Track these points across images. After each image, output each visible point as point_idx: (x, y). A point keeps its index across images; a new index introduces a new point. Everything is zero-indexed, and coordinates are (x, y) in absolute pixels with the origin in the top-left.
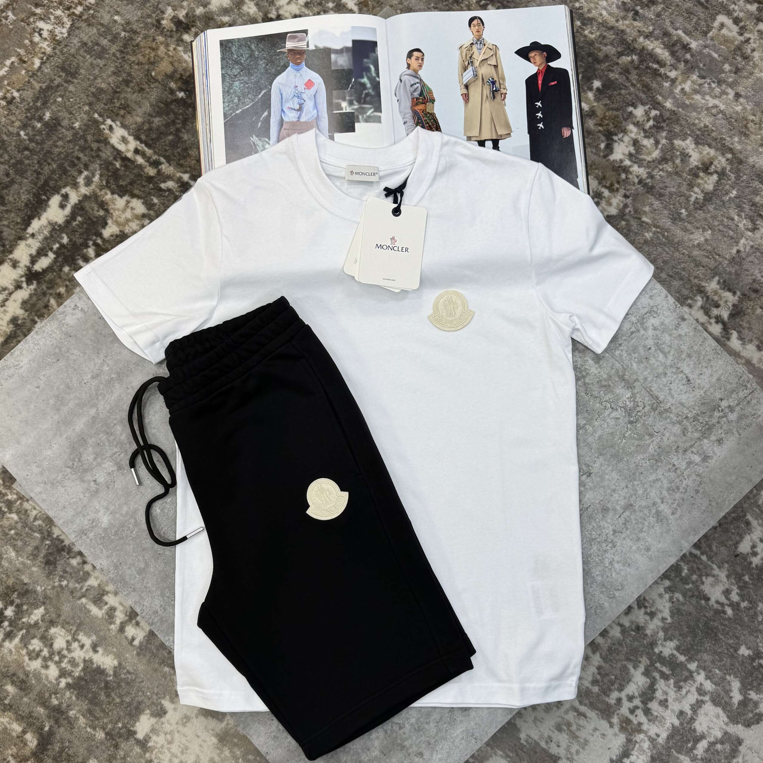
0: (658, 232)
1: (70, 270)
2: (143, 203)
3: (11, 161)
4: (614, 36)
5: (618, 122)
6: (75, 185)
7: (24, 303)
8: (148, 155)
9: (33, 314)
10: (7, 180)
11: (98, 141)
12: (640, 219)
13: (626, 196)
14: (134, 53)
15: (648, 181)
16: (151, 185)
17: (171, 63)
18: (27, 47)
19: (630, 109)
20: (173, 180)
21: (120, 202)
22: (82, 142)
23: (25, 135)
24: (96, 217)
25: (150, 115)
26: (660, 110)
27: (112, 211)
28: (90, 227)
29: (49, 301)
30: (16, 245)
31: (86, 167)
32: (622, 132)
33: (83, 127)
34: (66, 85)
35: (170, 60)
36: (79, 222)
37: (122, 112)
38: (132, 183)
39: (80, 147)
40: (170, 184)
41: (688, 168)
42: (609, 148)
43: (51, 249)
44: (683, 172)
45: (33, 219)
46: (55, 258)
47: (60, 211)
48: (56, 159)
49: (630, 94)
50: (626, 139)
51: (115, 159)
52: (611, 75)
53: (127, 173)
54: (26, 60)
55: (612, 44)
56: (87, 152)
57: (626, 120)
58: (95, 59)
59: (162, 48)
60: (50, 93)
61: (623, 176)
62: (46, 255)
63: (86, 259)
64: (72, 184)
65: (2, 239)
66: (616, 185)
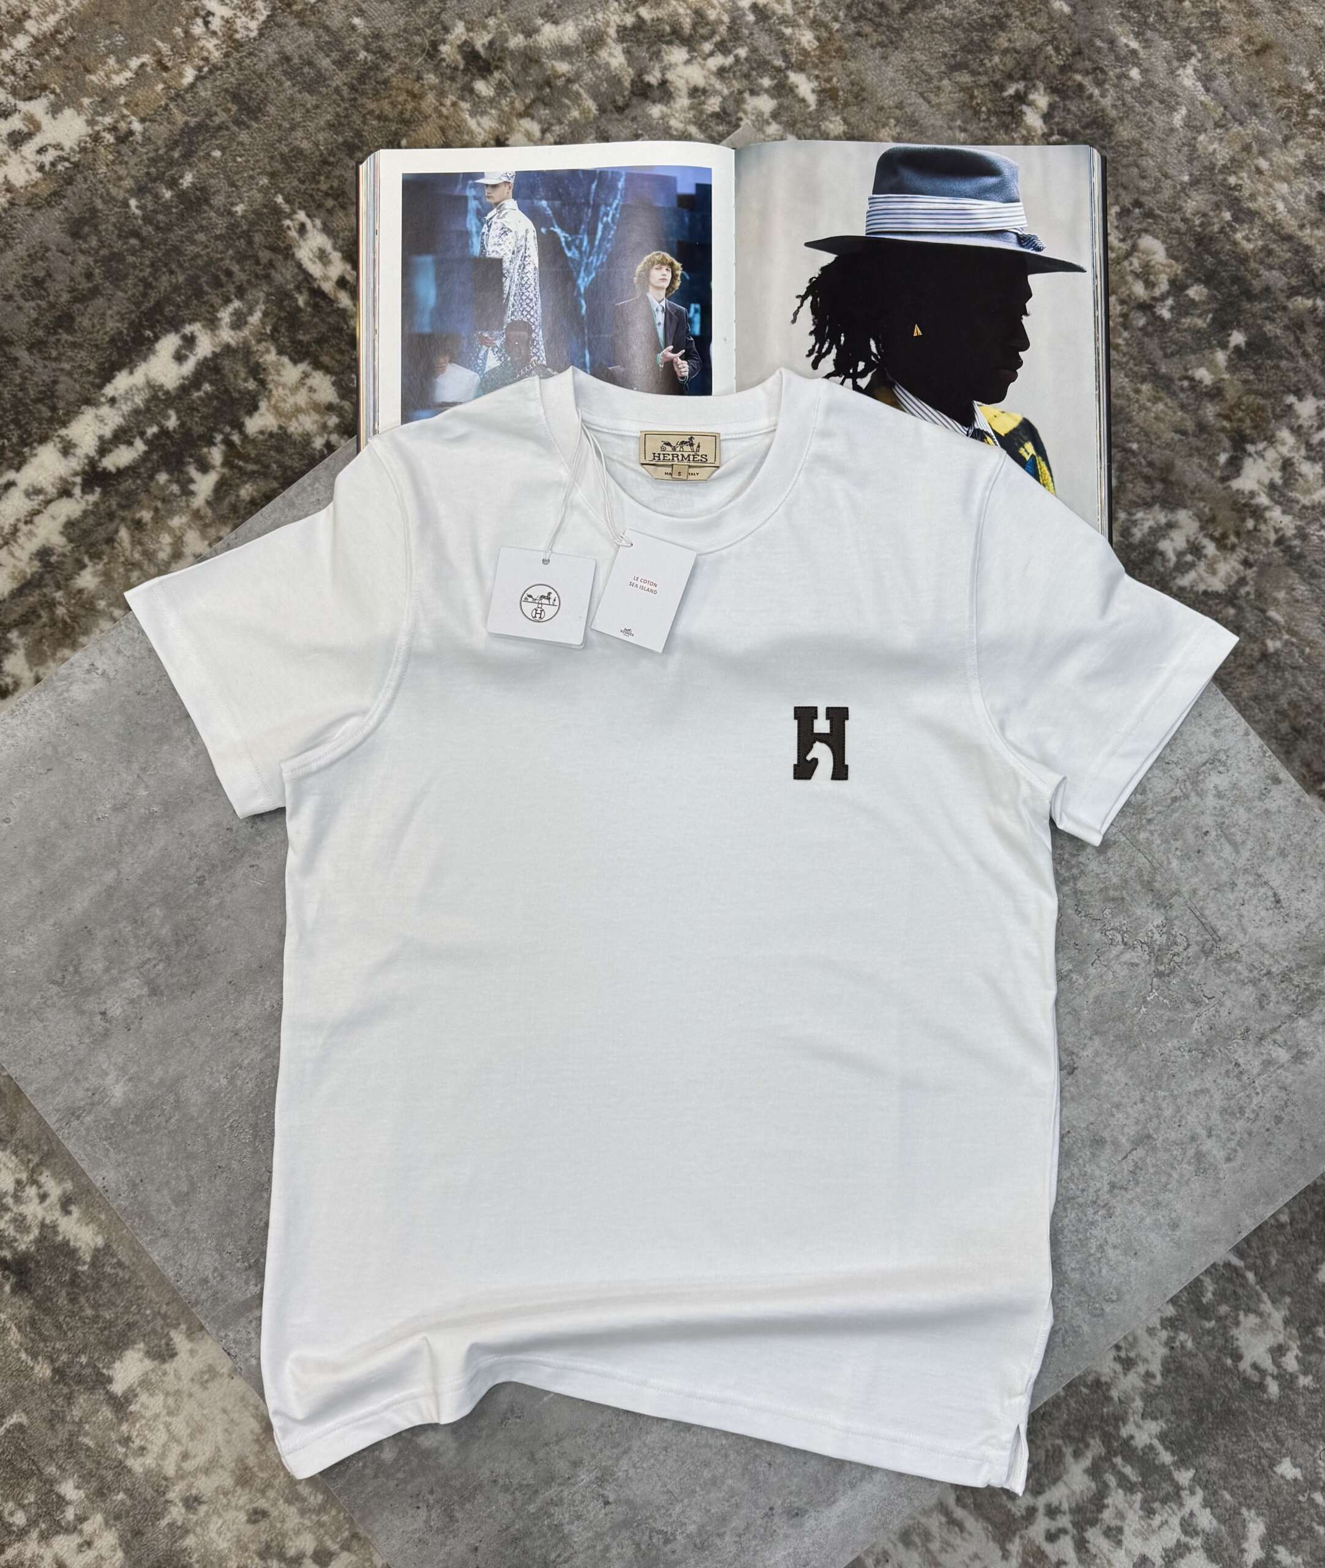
0: (1293, 644)
1: (170, 481)
2: (334, 384)
3: (102, 252)
4: (1289, 255)
5: (1263, 420)
6: (212, 324)
7: (70, 525)
9: (82, 549)
10: (85, 285)
11: (274, 249)
12: (1263, 611)
13: (1246, 563)
14: (376, 96)
15: (1296, 542)
18: (177, 41)
19: (1291, 399)
21: (291, 372)
22: (242, 244)
23: (137, 207)
24: (239, 392)
27: (271, 386)
28: (225, 408)
29: (117, 531)
30: (77, 413)
31: (241, 292)
32: (1265, 439)
33: (251, 217)
34: (235, 128)
35: (442, 123)
36: (206, 393)
37: (330, 203)
38: (321, 341)
39: (238, 252)
42: (1235, 466)
43: (142, 434)
45: (119, 370)
46: (145, 452)
47: (174, 365)
48: (187, 265)
49: (1296, 371)
50: (1271, 454)
51: (298, 288)
52: (1269, 327)
53: (316, 320)
54: (169, 64)
55: (1282, 268)
56: (248, 265)
57: (1277, 418)
58: (300, 92)
59: (431, 98)
60: (201, 139)
61: (1250, 524)
62: (130, 444)
63: (204, 467)
64: (206, 319)
65: (53, 396)
66: (1233, 539)
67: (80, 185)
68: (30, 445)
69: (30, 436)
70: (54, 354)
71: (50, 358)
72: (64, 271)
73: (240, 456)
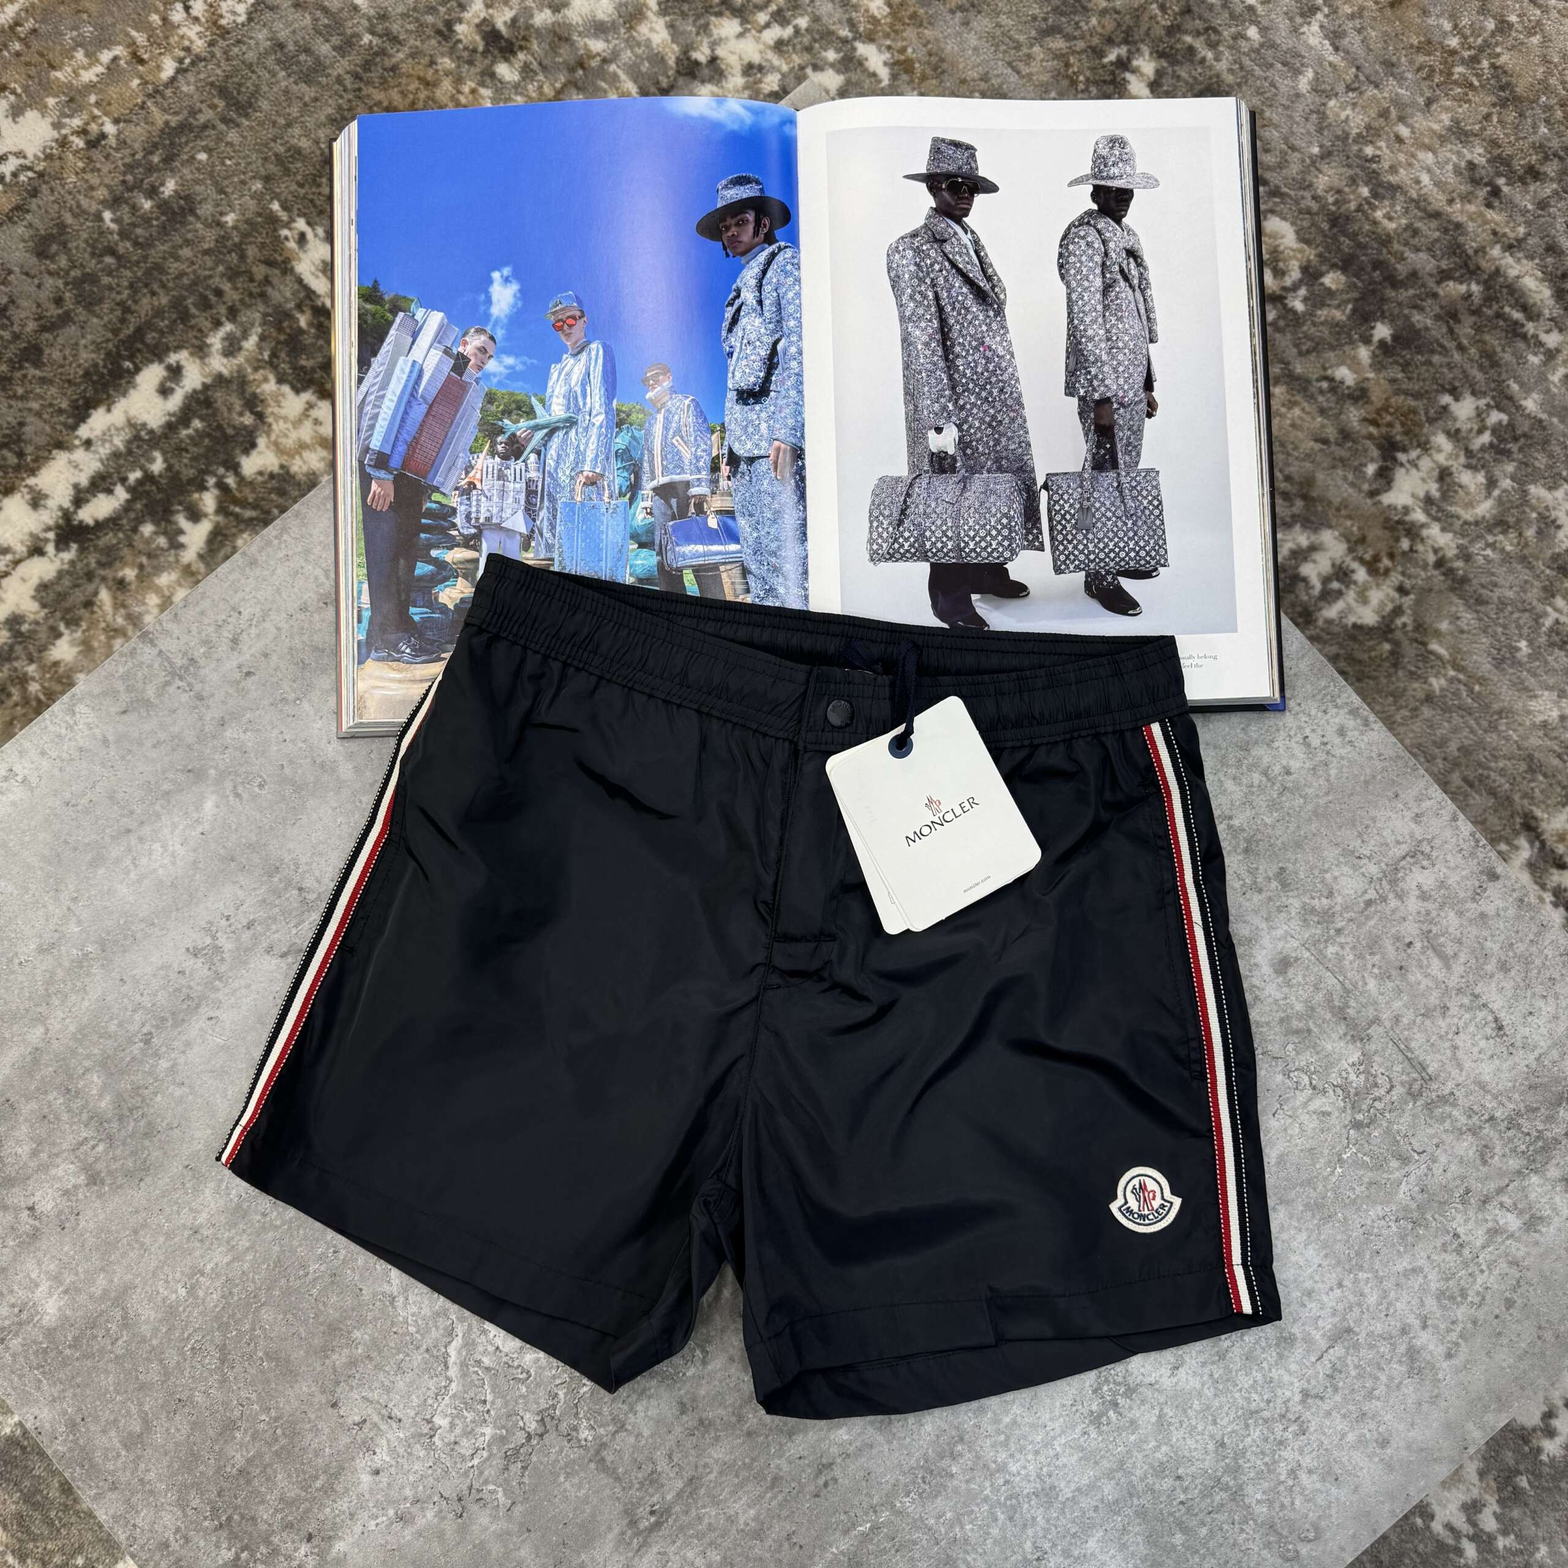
0: (1459, 681)
1: (156, 533)
3: (73, 274)
4: (1437, 234)
5: (1416, 424)
6: (201, 351)
7: (43, 587)
9: (58, 614)
10: (54, 312)
11: (269, 263)
12: (1424, 643)
13: (1401, 590)
14: (384, 84)
15: (1459, 564)
18: (154, 29)
19: (1446, 399)
21: (292, 403)
22: (233, 258)
23: (113, 221)
24: (234, 427)
26: (1509, 414)
27: (270, 420)
28: (218, 447)
29: (96, 593)
30: (48, 458)
31: (233, 314)
32: (1419, 446)
33: (244, 227)
34: (223, 127)
36: (196, 431)
39: (229, 268)
41: (1549, 553)
42: (1385, 478)
43: (123, 480)
44: (1538, 559)
45: (95, 407)
46: (127, 501)
47: (158, 400)
48: (171, 285)
49: (1450, 367)
50: (1425, 463)
51: (300, 307)
52: (1417, 318)
54: (146, 57)
55: (1430, 250)
56: (240, 283)
57: (1431, 421)
58: (296, 83)
59: (446, 85)
60: (183, 140)
62: (110, 492)
63: (195, 515)
64: (194, 346)
65: (19, 439)
66: (1385, 562)
67: (46, 197)
70: (20, 391)
71: (15, 397)
72: (30, 297)
73: (236, 502)
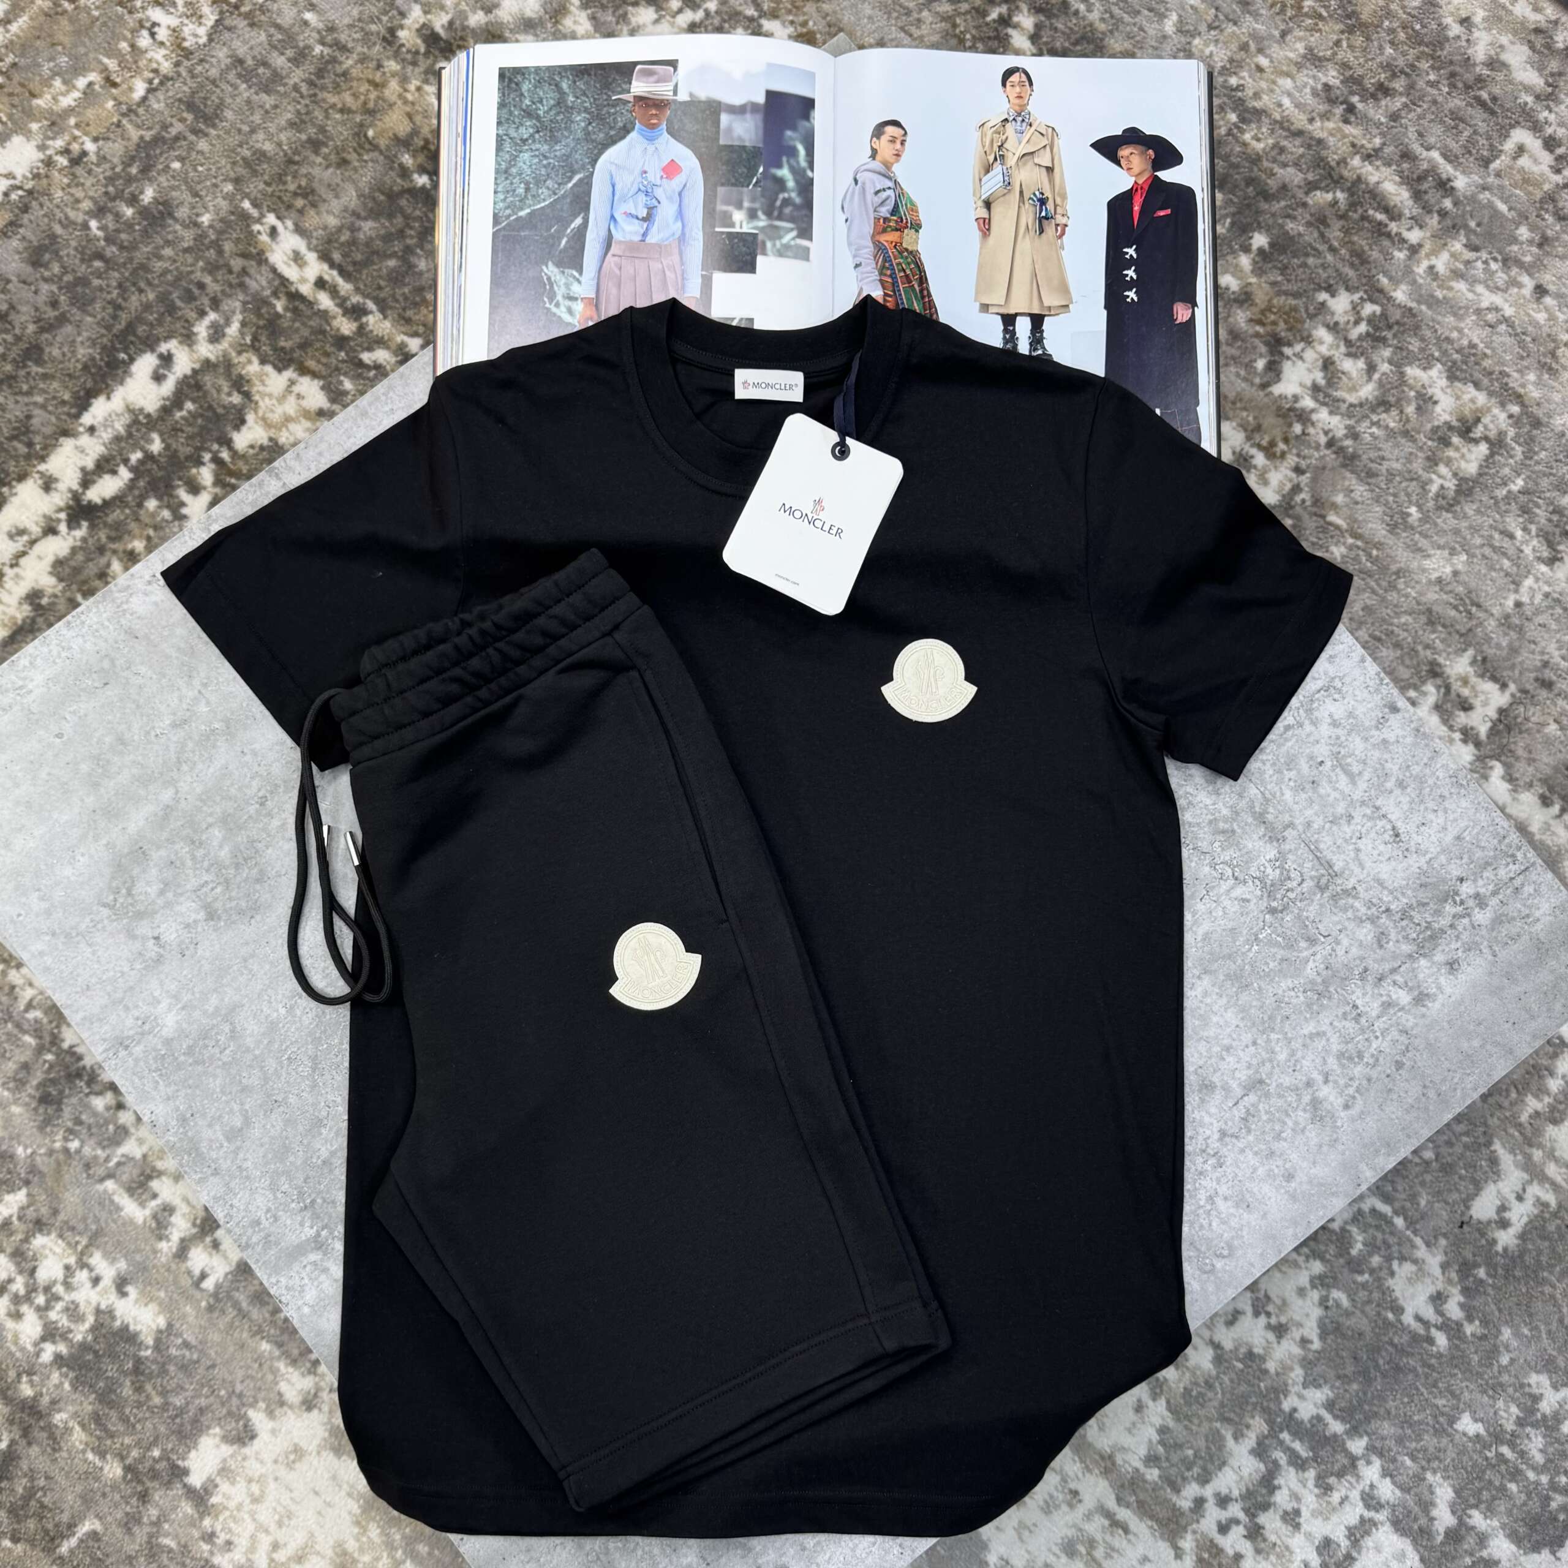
0: (1358, 548)
1: (159, 507)
2: (323, 388)
3: (65, 279)
4: (1301, 150)
6: (188, 339)
7: (59, 564)
8: (342, 293)
9: (74, 587)
10: (51, 314)
11: (245, 255)
12: (1322, 516)
14: (337, 89)
15: (1347, 443)
16: (343, 354)
17: (410, 116)
18: (124, 55)
20: (388, 348)
21: (275, 381)
22: (211, 254)
23: (99, 228)
24: (224, 407)
25: (356, 214)
26: (1381, 305)
27: (257, 398)
28: (210, 426)
29: (108, 565)
30: (55, 446)
31: (215, 304)
33: (219, 225)
34: (192, 138)
35: (408, 109)
36: (189, 412)
37: (300, 203)
38: (304, 345)
39: (208, 263)
40: (381, 356)
41: (1429, 426)
43: (126, 461)
44: (1419, 433)
45: (95, 397)
46: (131, 480)
47: (153, 386)
48: (156, 282)
49: (1324, 267)
51: (275, 294)
53: (297, 325)
54: (118, 80)
55: (1296, 164)
56: (220, 275)
57: (1312, 317)
58: (257, 93)
59: (394, 85)
60: (158, 151)
61: (1298, 428)
62: (114, 472)
63: (195, 489)
64: (182, 335)
65: (28, 431)
66: (1282, 446)
67: (37, 212)
68: (9, 484)
69: (8, 474)
70: (25, 387)
71: (21, 393)
72: (28, 302)
73: (231, 473)
